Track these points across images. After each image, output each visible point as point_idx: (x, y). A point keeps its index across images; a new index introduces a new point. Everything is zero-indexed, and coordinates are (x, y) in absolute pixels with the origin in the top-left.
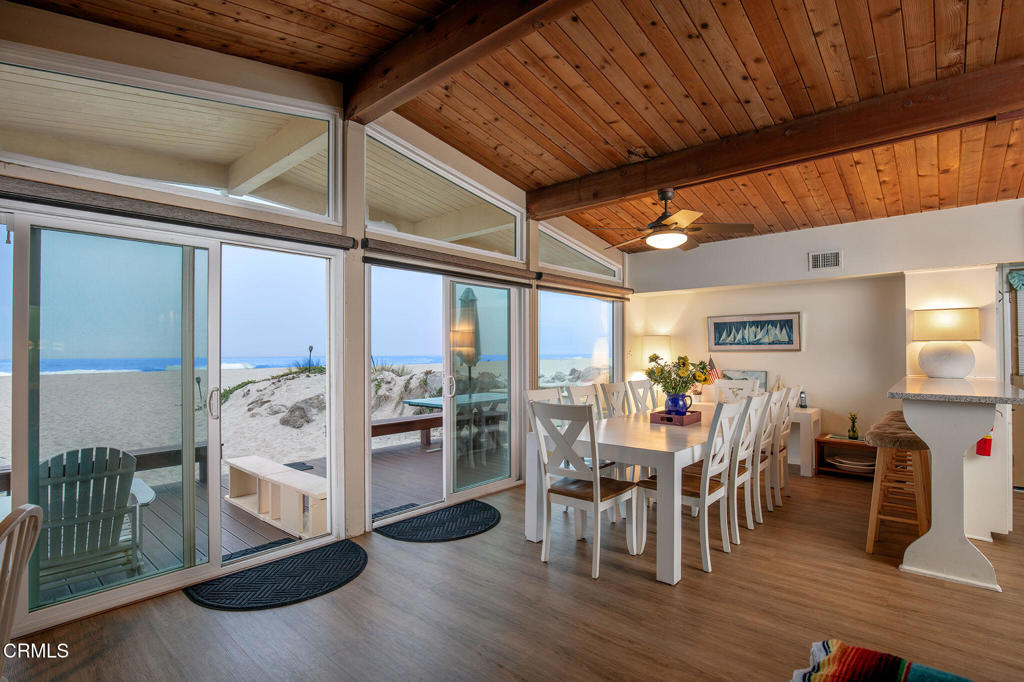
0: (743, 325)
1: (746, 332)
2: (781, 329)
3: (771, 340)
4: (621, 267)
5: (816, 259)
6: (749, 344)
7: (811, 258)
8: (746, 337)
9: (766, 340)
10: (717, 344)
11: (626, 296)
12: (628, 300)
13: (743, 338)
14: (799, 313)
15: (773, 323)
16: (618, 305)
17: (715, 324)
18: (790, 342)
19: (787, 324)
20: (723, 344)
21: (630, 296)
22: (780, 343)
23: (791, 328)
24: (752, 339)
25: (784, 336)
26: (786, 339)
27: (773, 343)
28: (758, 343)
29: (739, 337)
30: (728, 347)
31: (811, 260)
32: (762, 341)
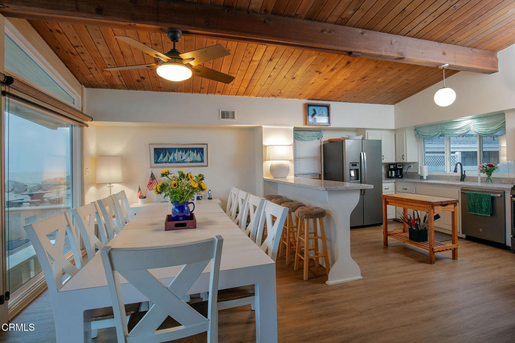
0: (174, 150)
1: (176, 155)
2: (197, 154)
3: (192, 160)
4: (80, 97)
5: (223, 113)
6: (178, 162)
7: (220, 112)
8: (176, 158)
9: (188, 160)
10: (156, 162)
11: (86, 122)
12: (87, 126)
13: (174, 159)
14: (207, 144)
15: (193, 150)
16: (77, 129)
17: (155, 149)
18: (202, 161)
19: (200, 151)
20: (161, 163)
21: (89, 123)
22: (196, 162)
23: (203, 153)
24: (180, 159)
25: (198, 158)
26: (200, 160)
27: (192, 162)
28: (183, 162)
29: (171, 158)
30: (164, 165)
31: (221, 113)
32: (185, 161)
